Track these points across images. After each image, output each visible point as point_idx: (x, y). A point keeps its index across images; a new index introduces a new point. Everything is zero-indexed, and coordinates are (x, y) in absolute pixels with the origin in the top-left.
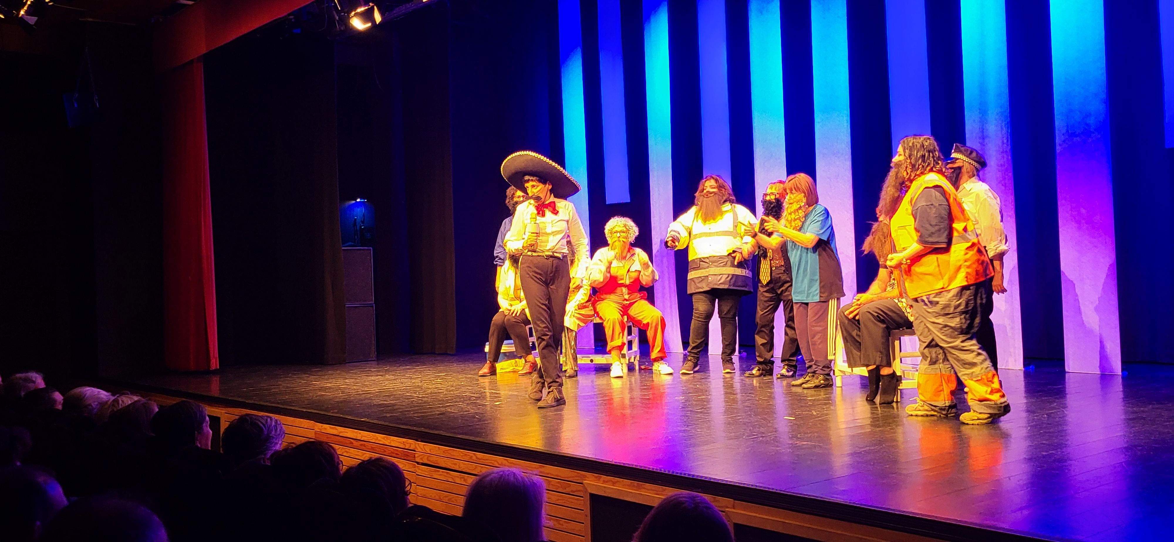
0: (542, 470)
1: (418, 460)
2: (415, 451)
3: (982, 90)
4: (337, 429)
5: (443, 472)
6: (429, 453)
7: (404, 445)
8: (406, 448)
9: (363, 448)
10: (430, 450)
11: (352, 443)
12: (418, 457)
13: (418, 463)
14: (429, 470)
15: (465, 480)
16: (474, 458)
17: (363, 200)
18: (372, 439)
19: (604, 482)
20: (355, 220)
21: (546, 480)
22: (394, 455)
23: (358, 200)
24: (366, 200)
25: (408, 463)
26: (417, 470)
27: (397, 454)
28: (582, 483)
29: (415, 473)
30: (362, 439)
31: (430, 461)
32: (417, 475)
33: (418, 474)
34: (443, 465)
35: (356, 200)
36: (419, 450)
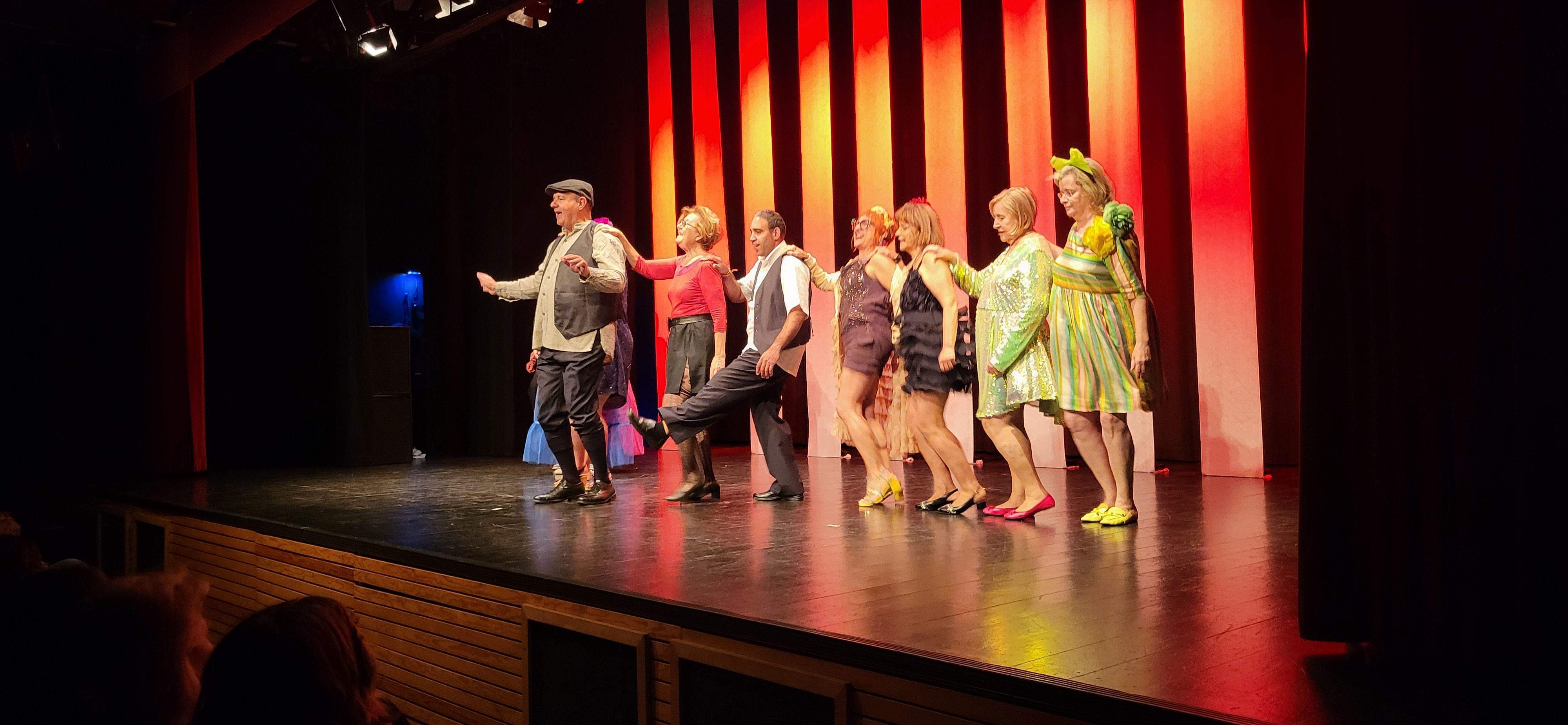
1: (356, 579)
2: (353, 567)
4: (276, 541)
5: (381, 594)
6: (367, 568)
7: (343, 559)
8: (345, 563)
10: (368, 566)
11: (291, 558)
12: (356, 575)
13: (357, 583)
14: (367, 591)
15: (403, 604)
16: (413, 575)
17: (415, 273)
18: (311, 553)
19: (546, 605)
20: (406, 296)
22: (332, 573)
23: (410, 273)
24: (419, 274)
25: (347, 583)
26: (356, 592)
27: (335, 572)
28: (520, 606)
29: (353, 595)
30: (301, 553)
31: (367, 579)
32: (355, 598)
33: (357, 597)
34: (382, 586)
35: (407, 273)
36: (358, 566)
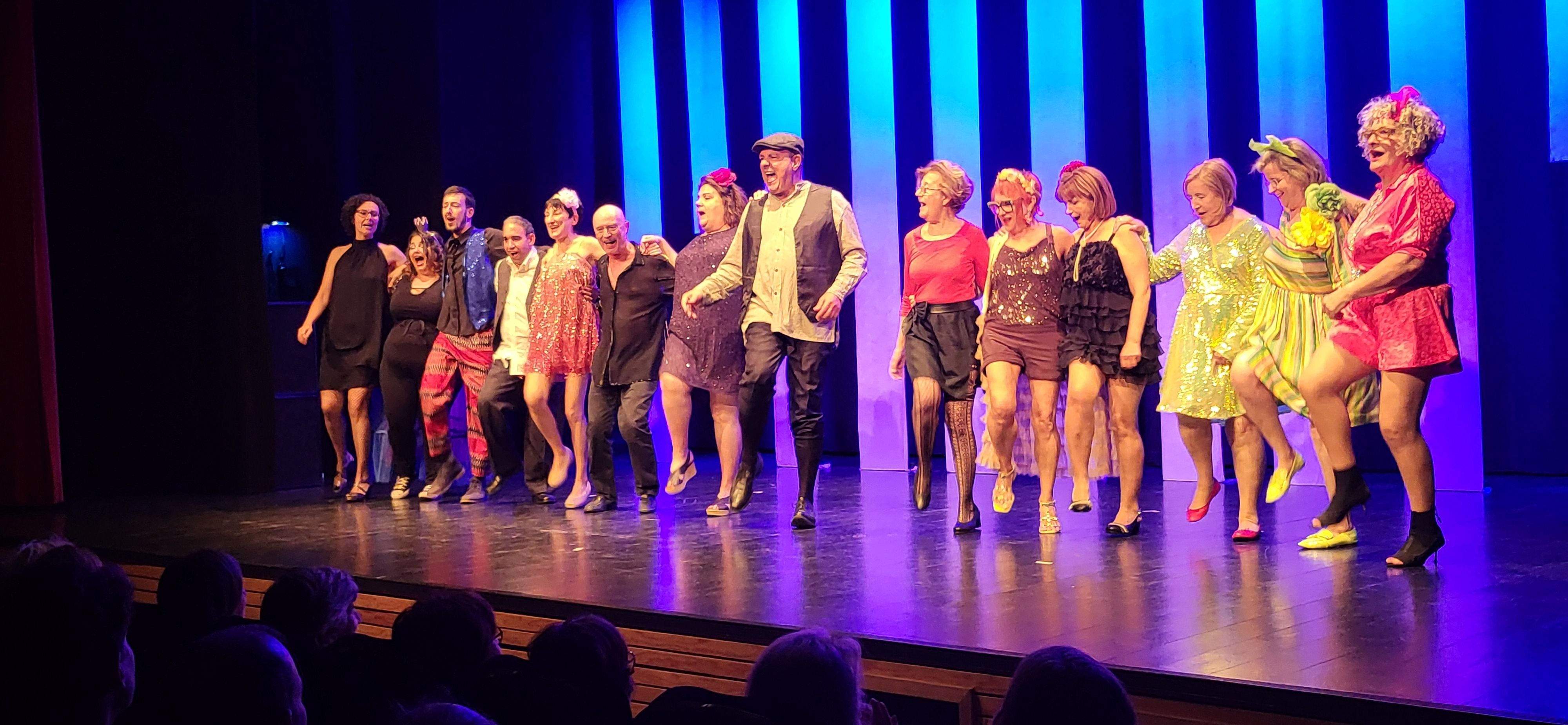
0: (702, 646)
3: (1286, 71)
9: (379, 622)
17: (282, 224)
20: (270, 255)
21: (711, 660)
23: (275, 223)
24: (288, 224)
35: (270, 222)
